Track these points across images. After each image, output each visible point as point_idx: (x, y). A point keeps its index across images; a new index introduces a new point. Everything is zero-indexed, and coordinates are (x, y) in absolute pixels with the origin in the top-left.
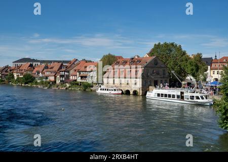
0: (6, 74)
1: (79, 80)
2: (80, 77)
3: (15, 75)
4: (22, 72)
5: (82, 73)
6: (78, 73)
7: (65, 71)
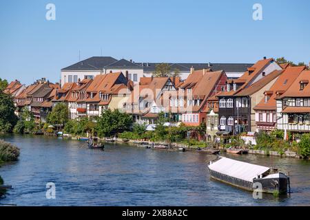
0: (47, 104)
1: (283, 125)
2: (286, 117)
3: (73, 110)
4: (96, 99)
5: (291, 103)
6: (279, 104)
7: (234, 98)
